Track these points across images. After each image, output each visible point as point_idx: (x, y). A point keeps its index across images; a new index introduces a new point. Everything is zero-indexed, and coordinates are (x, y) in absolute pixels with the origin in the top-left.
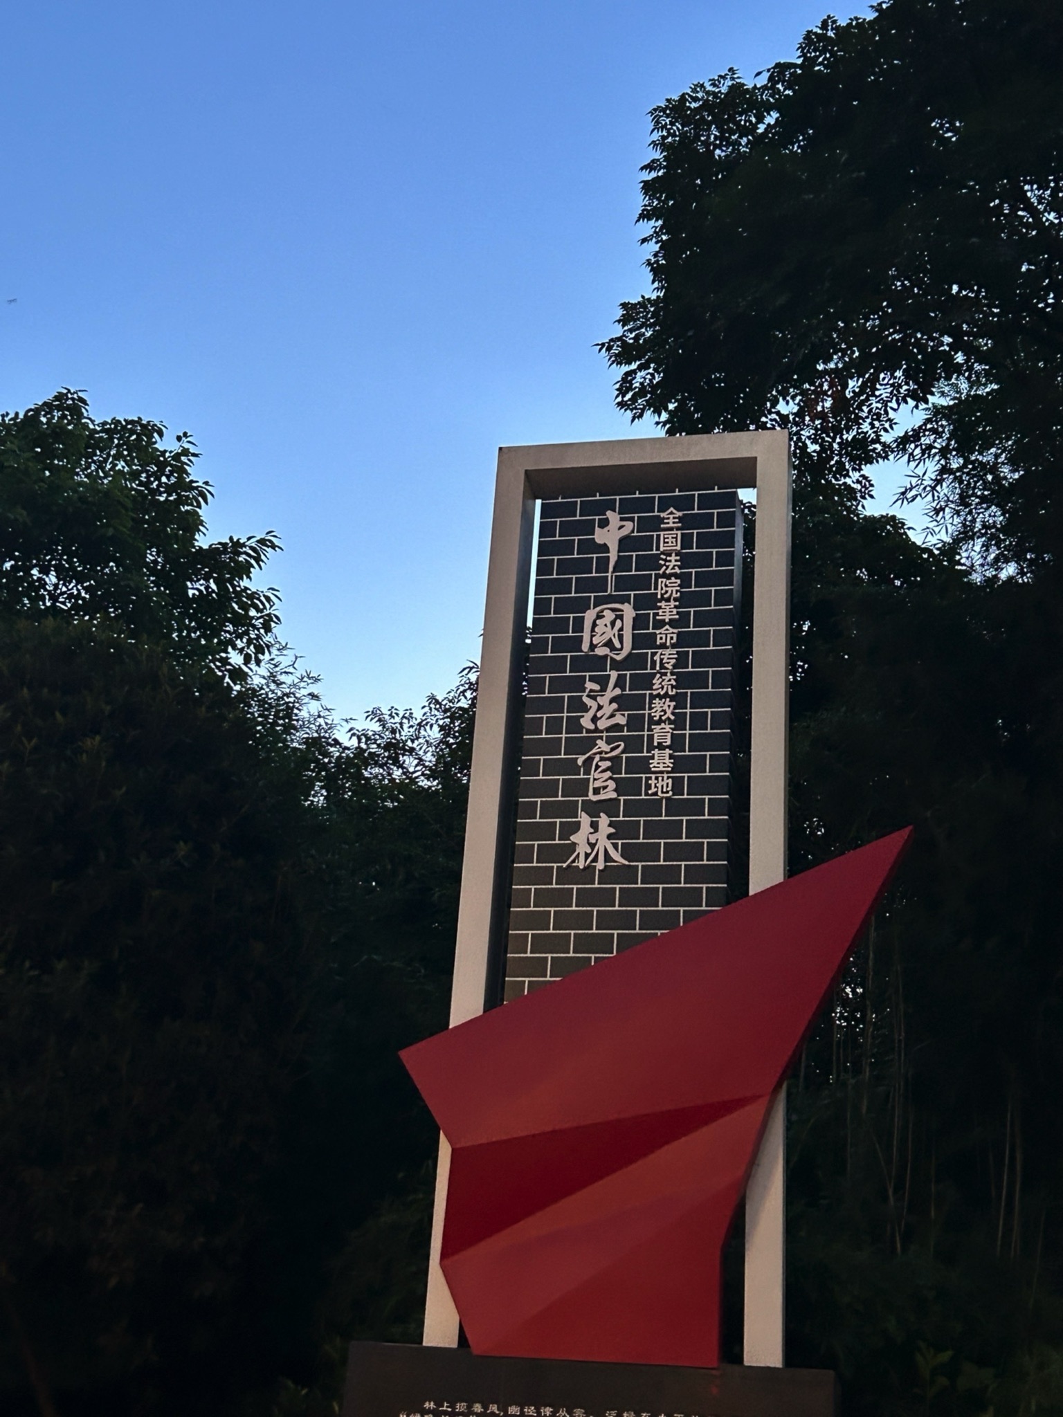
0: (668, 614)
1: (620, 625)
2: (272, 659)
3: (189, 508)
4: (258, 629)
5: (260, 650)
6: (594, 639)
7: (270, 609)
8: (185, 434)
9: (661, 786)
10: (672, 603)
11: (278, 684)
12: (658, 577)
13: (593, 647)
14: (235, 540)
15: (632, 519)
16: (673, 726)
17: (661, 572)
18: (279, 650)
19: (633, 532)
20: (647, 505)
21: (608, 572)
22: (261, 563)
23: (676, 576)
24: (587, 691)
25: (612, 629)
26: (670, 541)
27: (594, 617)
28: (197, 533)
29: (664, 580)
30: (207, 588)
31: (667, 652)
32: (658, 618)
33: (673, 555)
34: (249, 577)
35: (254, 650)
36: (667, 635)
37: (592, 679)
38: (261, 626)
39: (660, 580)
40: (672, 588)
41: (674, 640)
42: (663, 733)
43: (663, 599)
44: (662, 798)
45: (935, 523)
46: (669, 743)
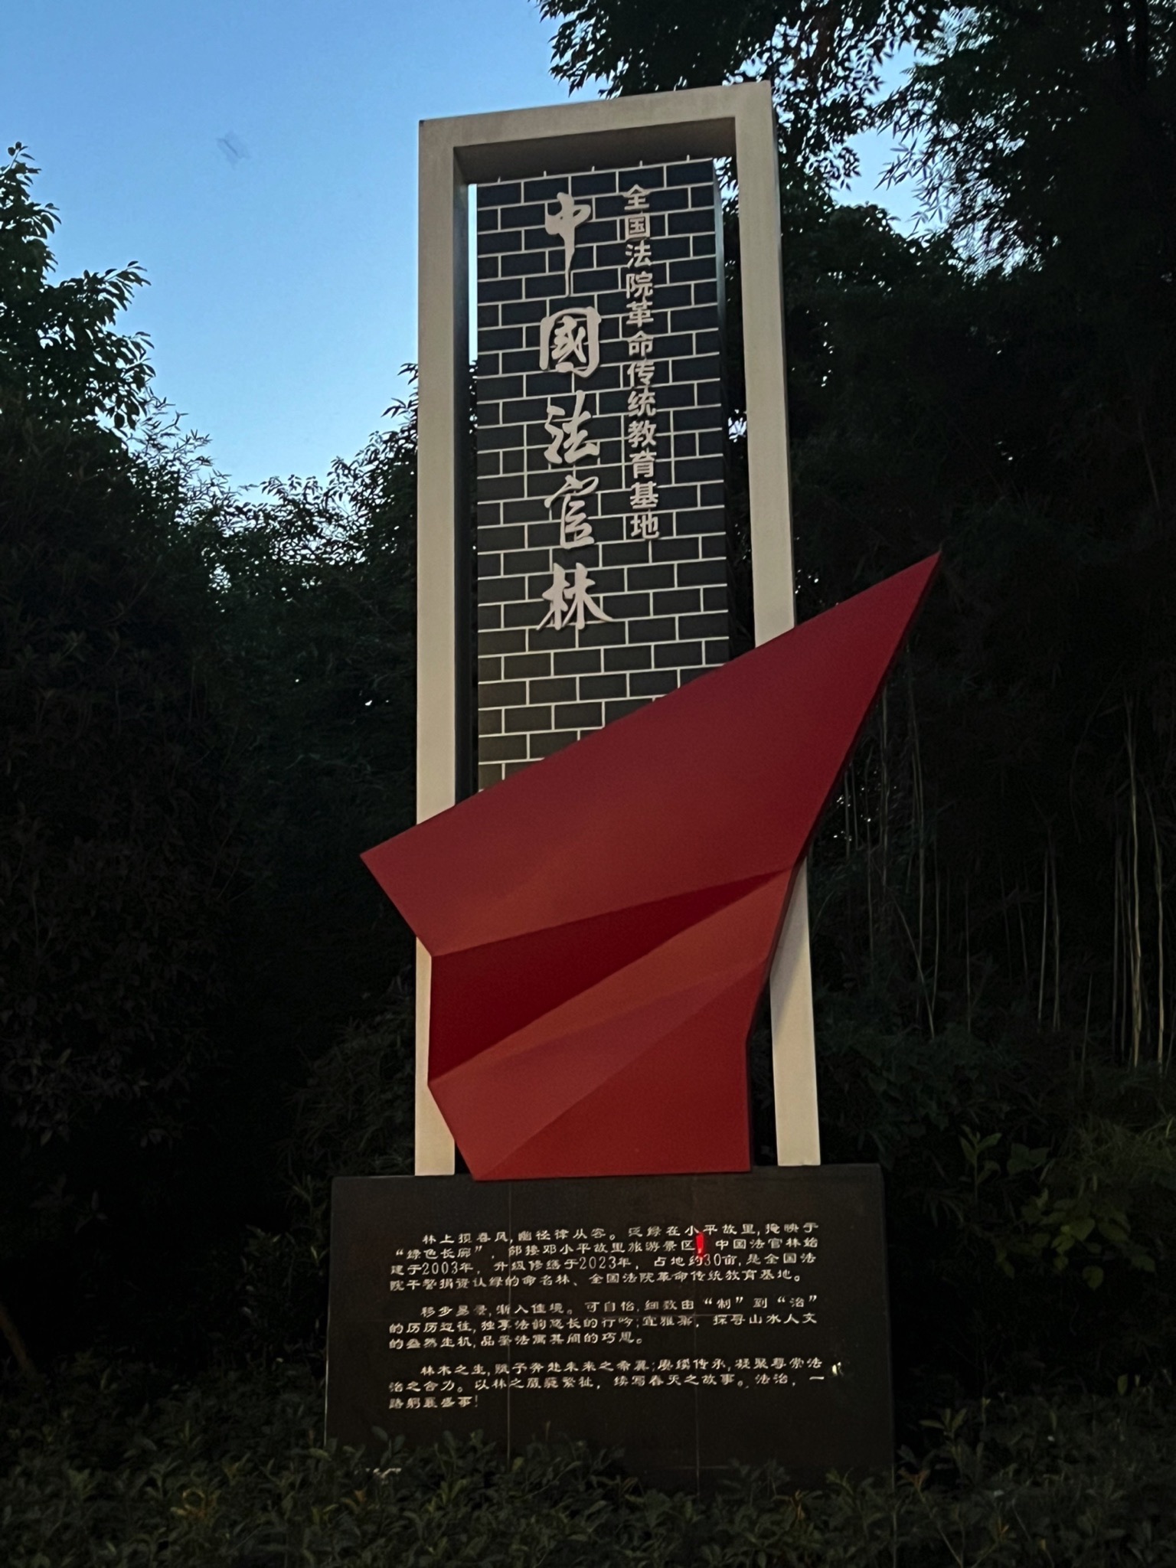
0: (640, 317)
1: (584, 335)
2: (150, 419)
3: (32, 238)
4: (129, 384)
5: (133, 409)
6: (553, 352)
7: (141, 358)
8: (19, 145)
9: (646, 526)
10: (645, 303)
11: (160, 448)
12: (625, 272)
13: (552, 363)
14: (91, 275)
15: (589, 202)
16: (655, 454)
17: (629, 265)
18: (156, 407)
19: (591, 217)
20: (607, 183)
21: (563, 269)
22: (125, 302)
23: (647, 269)
24: (550, 418)
25: (575, 338)
26: (637, 226)
27: (552, 325)
28: (44, 268)
29: (633, 275)
30: (63, 335)
31: (642, 363)
32: (629, 322)
33: (642, 242)
34: (112, 320)
35: (126, 411)
36: (641, 342)
37: (555, 402)
38: (131, 380)
39: (628, 276)
40: (642, 283)
41: (650, 349)
42: (644, 462)
43: (632, 299)
44: (647, 541)
45: (927, 207)
46: (651, 474)
